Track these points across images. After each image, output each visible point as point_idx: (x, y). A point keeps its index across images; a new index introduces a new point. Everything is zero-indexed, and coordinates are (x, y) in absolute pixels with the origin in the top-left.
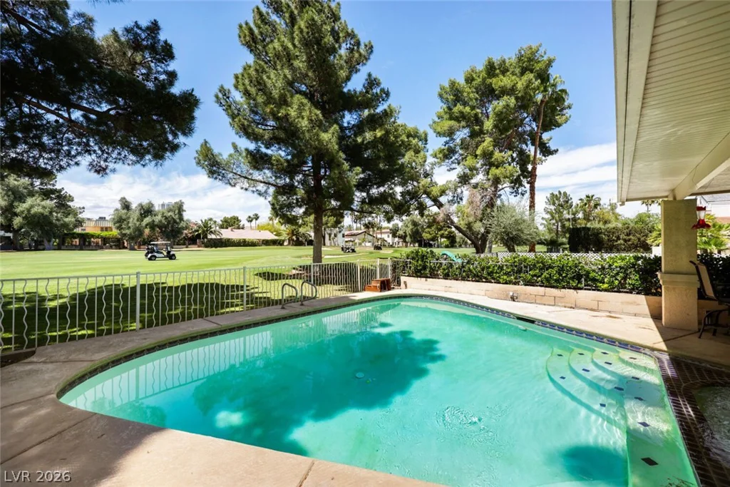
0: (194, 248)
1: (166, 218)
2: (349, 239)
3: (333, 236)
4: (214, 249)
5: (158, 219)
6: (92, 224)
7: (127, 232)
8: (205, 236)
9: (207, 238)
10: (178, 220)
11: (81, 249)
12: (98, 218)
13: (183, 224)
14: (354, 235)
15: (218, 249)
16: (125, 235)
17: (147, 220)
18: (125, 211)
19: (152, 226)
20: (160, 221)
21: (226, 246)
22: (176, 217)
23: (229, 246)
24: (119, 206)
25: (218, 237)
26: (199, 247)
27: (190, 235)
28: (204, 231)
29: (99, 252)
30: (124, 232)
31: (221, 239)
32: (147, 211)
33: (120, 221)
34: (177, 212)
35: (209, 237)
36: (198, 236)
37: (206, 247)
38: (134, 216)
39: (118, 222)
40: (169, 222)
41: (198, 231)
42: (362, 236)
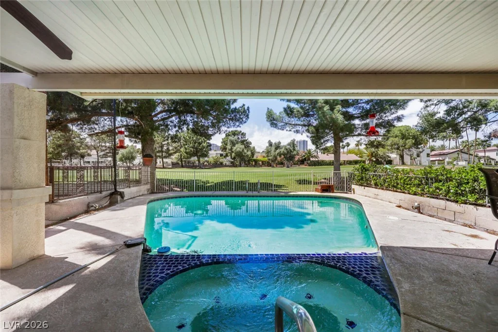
0: (303, 166)
1: (286, 149)
2: (438, 159)
3: (415, 156)
4: (313, 167)
5: (282, 150)
6: (260, 155)
7: (270, 158)
8: (309, 159)
9: (310, 160)
10: (292, 151)
11: (254, 167)
12: (262, 151)
13: (295, 153)
14: (444, 154)
15: (316, 167)
16: (269, 159)
17: (278, 151)
18: (270, 147)
19: (280, 155)
20: (283, 152)
21: (321, 165)
22: (292, 149)
23: (323, 165)
24: (267, 145)
25: (317, 159)
26: (305, 166)
27: (301, 159)
28: (308, 156)
29: (260, 168)
30: (269, 158)
31: (318, 161)
32: (278, 146)
33: (268, 152)
34: (292, 146)
35: (311, 159)
36: (305, 159)
37: (309, 166)
38: (273, 149)
39: (267, 153)
40: (288, 152)
41: (304, 156)
42: (456, 155)
